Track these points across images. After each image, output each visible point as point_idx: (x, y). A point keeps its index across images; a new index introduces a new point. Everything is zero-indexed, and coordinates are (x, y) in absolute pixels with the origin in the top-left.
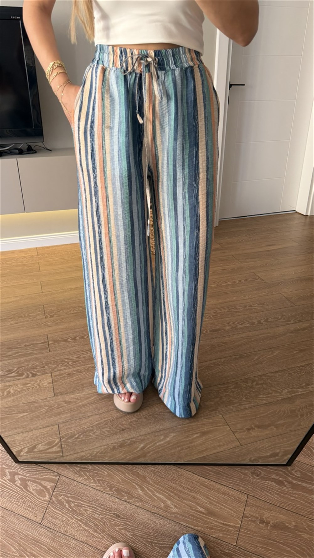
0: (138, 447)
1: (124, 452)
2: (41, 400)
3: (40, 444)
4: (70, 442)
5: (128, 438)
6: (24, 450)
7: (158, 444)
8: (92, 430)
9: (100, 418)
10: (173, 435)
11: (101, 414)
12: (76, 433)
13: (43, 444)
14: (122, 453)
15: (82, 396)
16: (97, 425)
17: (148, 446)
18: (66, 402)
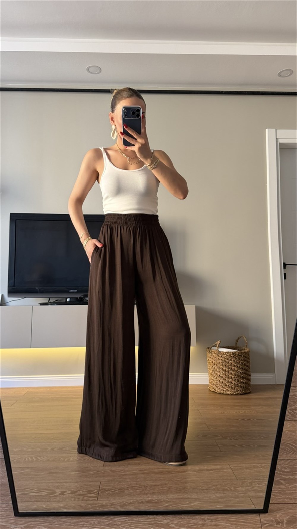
0: (163, 505)
1: (149, 506)
2: (92, 467)
3: (82, 490)
4: (106, 493)
5: (156, 498)
6: (67, 492)
7: (182, 506)
8: (127, 489)
9: (136, 483)
10: (197, 503)
11: (138, 481)
12: (113, 489)
13: (84, 491)
14: (148, 506)
15: (126, 469)
16: (132, 487)
17: (173, 506)
18: (111, 471)
